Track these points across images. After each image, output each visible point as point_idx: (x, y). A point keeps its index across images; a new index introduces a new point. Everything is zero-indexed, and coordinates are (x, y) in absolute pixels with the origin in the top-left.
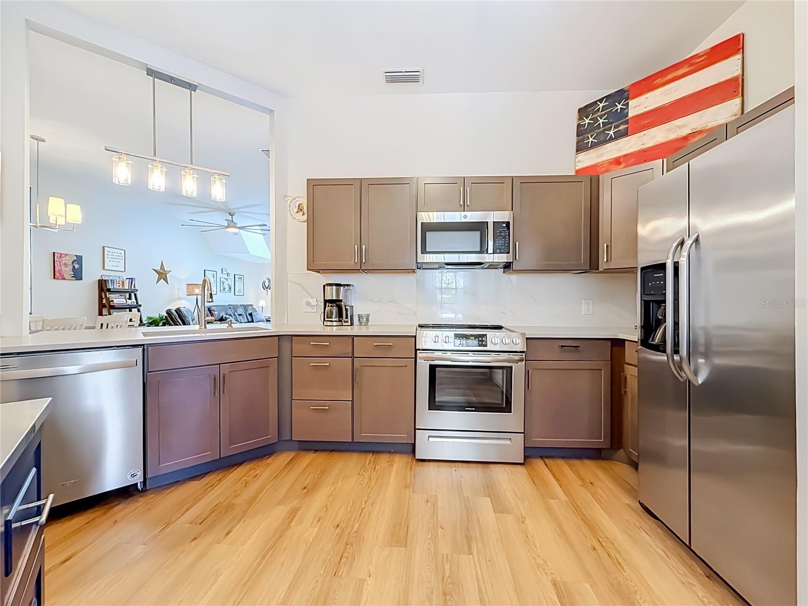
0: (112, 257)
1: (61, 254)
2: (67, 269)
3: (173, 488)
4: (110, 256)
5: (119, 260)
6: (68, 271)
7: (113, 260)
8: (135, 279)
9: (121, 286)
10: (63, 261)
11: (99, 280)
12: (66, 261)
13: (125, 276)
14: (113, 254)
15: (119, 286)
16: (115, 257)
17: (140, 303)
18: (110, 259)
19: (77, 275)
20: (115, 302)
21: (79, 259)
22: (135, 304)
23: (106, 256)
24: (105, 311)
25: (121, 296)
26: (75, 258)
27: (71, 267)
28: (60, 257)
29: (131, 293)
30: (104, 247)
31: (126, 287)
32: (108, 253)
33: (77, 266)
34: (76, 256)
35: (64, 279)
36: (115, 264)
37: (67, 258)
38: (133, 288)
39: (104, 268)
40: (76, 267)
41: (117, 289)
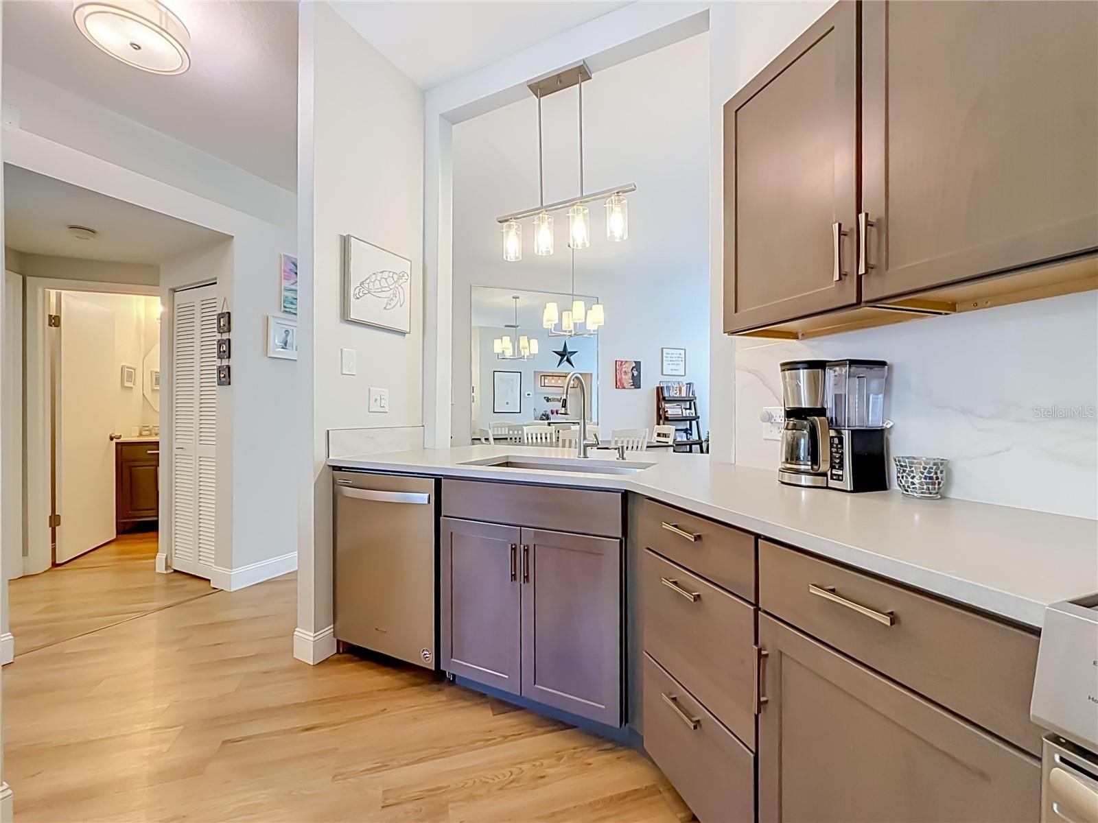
0: (671, 359)
1: (622, 362)
2: (627, 377)
3: (469, 704)
4: (669, 359)
5: (678, 363)
6: (627, 380)
7: (673, 362)
8: (693, 384)
9: (678, 394)
10: (624, 369)
11: (658, 388)
12: (626, 369)
13: (685, 380)
14: (673, 356)
15: (676, 394)
16: (674, 359)
17: (698, 415)
18: (669, 362)
19: (636, 383)
20: (669, 412)
21: (638, 364)
22: (694, 415)
23: (664, 359)
24: (661, 422)
25: (677, 405)
26: (634, 365)
27: (630, 375)
28: (621, 365)
29: (691, 401)
30: (662, 349)
31: (684, 394)
32: (667, 355)
33: (636, 373)
34: (635, 362)
35: (624, 388)
36: (672, 367)
37: (627, 365)
38: (691, 395)
39: (662, 374)
40: (635, 375)
41: (673, 397)
